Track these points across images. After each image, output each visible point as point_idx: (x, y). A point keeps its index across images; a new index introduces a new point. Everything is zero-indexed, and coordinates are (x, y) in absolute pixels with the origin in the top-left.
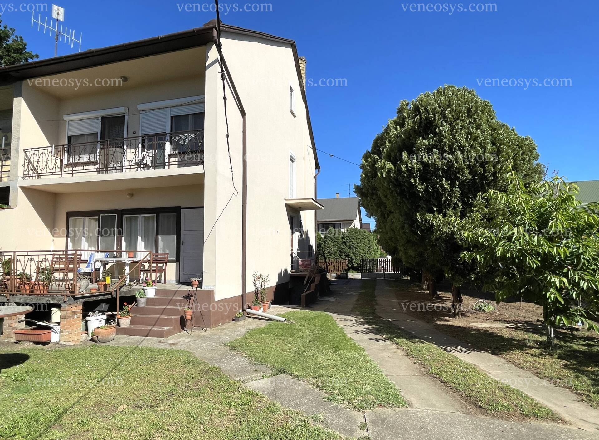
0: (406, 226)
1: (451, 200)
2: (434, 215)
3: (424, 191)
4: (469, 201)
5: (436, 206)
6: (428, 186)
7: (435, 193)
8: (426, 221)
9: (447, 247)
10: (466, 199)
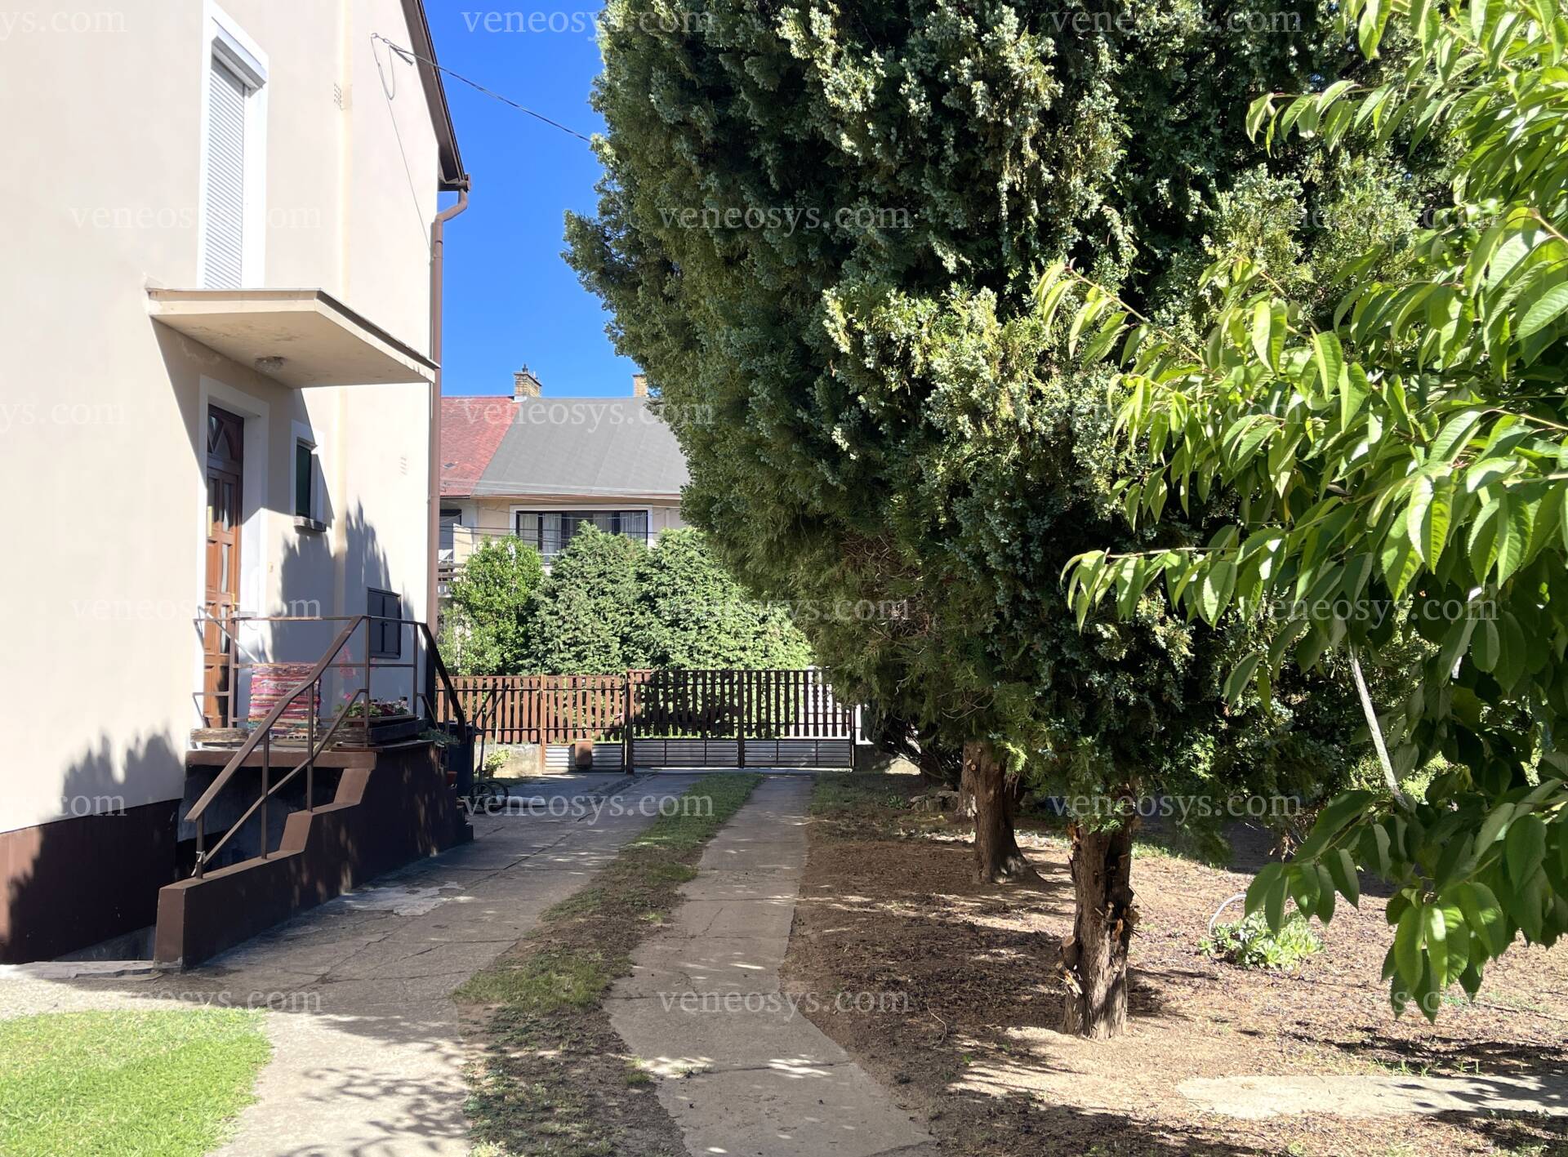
0: (761, 391)
1: (1062, 193)
2: (944, 307)
3: (871, 113)
4: (1183, 201)
5: (958, 240)
6: (897, 79)
7: (949, 134)
8: (885, 344)
9: (1027, 539)
10: (1163, 187)
